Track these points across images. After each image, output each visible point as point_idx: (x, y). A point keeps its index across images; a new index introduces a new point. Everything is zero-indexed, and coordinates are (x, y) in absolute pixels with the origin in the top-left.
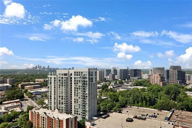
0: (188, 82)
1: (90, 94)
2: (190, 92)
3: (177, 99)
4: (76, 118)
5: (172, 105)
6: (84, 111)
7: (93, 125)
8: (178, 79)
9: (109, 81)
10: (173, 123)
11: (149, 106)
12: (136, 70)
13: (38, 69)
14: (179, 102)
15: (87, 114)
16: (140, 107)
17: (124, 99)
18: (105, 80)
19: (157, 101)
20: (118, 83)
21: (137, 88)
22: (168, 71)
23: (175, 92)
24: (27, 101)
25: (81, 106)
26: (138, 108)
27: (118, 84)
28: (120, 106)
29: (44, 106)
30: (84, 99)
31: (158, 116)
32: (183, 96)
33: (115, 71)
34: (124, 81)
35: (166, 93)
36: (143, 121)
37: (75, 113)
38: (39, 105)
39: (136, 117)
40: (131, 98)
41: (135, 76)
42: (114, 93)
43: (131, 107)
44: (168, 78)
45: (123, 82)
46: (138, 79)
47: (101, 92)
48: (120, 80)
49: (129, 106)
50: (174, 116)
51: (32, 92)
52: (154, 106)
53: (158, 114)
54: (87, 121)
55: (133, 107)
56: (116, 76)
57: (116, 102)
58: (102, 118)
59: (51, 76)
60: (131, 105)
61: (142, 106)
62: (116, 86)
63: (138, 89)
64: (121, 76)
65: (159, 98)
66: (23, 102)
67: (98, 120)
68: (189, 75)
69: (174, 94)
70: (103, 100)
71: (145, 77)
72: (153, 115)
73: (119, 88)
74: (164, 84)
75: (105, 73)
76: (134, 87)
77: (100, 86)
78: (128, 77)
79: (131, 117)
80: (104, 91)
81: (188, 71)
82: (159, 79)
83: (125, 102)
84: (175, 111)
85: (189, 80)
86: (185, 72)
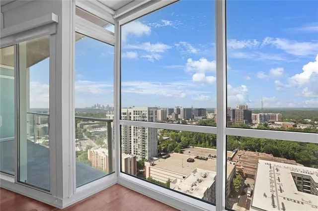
0: (254, 122)
1: (150, 134)
3: (241, 139)
4: (135, 158)
5: (235, 145)
6: (144, 151)
7: (153, 165)
8: (244, 119)
9: (172, 121)
10: (235, 163)
11: (212, 147)
12: (200, 109)
13: (97, 108)
14: (242, 142)
15: (147, 154)
16: (203, 148)
17: (187, 139)
22: (234, 111)
24: (85, 141)
25: (140, 146)
28: (182, 146)
29: (103, 146)
30: (144, 138)
33: (179, 110)
34: (187, 121)
36: (204, 161)
37: (134, 154)
38: (98, 145)
39: (197, 158)
40: (193, 139)
41: (199, 116)
42: (176, 133)
43: (193, 148)
44: (234, 117)
46: (203, 118)
48: (183, 119)
49: (191, 147)
50: (237, 156)
51: (91, 131)
54: (147, 161)
55: (195, 147)
56: (179, 115)
57: (177, 142)
58: (163, 158)
59: (109, 115)
60: (193, 145)
61: (205, 146)
66: (82, 142)
67: (158, 160)
68: (256, 114)
70: (164, 140)
71: (210, 116)
75: (168, 112)
78: (192, 116)
79: (193, 157)
81: (254, 110)
83: (187, 143)
84: (238, 151)
85: (256, 119)
86: (251, 111)
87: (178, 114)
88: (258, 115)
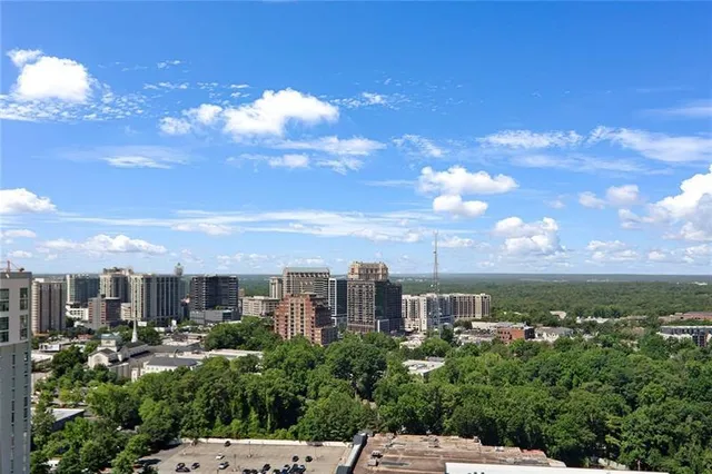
0: (409, 325)
2: (417, 361)
3: (378, 393)
5: (359, 415)
8: (378, 314)
9: (90, 332)
11: (272, 431)
12: (214, 279)
14: (382, 403)
16: (237, 438)
17: (167, 411)
18: (70, 329)
19: (303, 408)
20: (134, 339)
21: (221, 357)
22: (342, 284)
23: (367, 367)
26: (228, 444)
27: (134, 345)
28: (148, 443)
31: (308, 466)
32: (395, 377)
34: (162, 329)
35: (335, 372)
40: (195, 405)
41: (211, 306)
42: (116, 388)
43: (196, 443)
44: (342, 311)
45: (158, 333)
46: (226, 316)
47: (50, 384)
48: (145, 324)
49: (188, 440)
50: (368, 460)
52: (294, 427)
53: (309, 459)
55: (204, 440)
56: (124, 306)
57: (125, 428)
60: (196, 434)
62: (128, 352)
63: (226, 364)
64: (148, 306)
65: (312, 393)
68: (415, 298)
69: (366, 374)
70: (61, 425)
71: (252, 308)
72: (291, 464)
73: (141, 360)
74: (329, 337)
75: (69, 292)
76: (208, 354)
77: (45, 357)
78: (181, 311)
80: (67, 381)
81: (409, 284)
82: (310, 315)
83: (168, 425)
84: (369, 439)
85: (414, 315)
86: (400, 288)
87: (118, 303)
88: (422, 299)
